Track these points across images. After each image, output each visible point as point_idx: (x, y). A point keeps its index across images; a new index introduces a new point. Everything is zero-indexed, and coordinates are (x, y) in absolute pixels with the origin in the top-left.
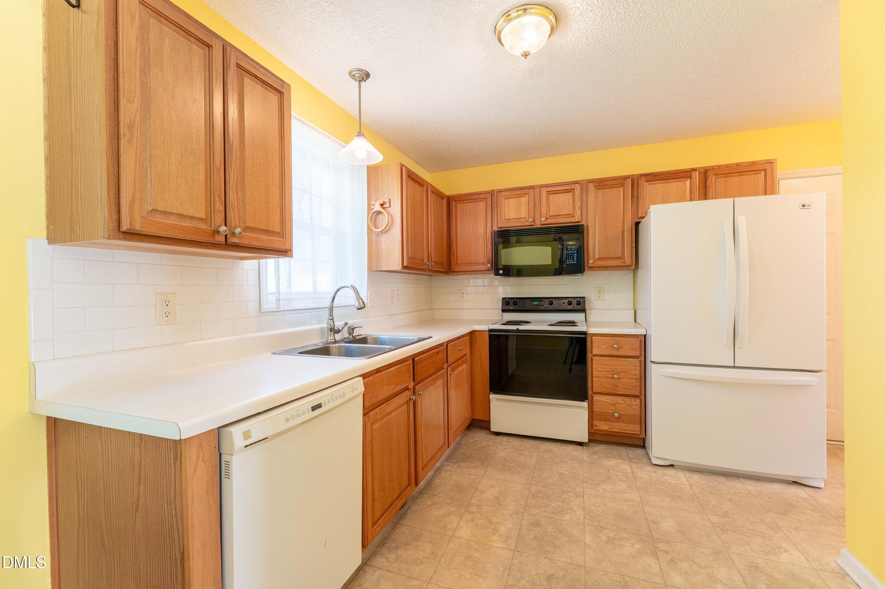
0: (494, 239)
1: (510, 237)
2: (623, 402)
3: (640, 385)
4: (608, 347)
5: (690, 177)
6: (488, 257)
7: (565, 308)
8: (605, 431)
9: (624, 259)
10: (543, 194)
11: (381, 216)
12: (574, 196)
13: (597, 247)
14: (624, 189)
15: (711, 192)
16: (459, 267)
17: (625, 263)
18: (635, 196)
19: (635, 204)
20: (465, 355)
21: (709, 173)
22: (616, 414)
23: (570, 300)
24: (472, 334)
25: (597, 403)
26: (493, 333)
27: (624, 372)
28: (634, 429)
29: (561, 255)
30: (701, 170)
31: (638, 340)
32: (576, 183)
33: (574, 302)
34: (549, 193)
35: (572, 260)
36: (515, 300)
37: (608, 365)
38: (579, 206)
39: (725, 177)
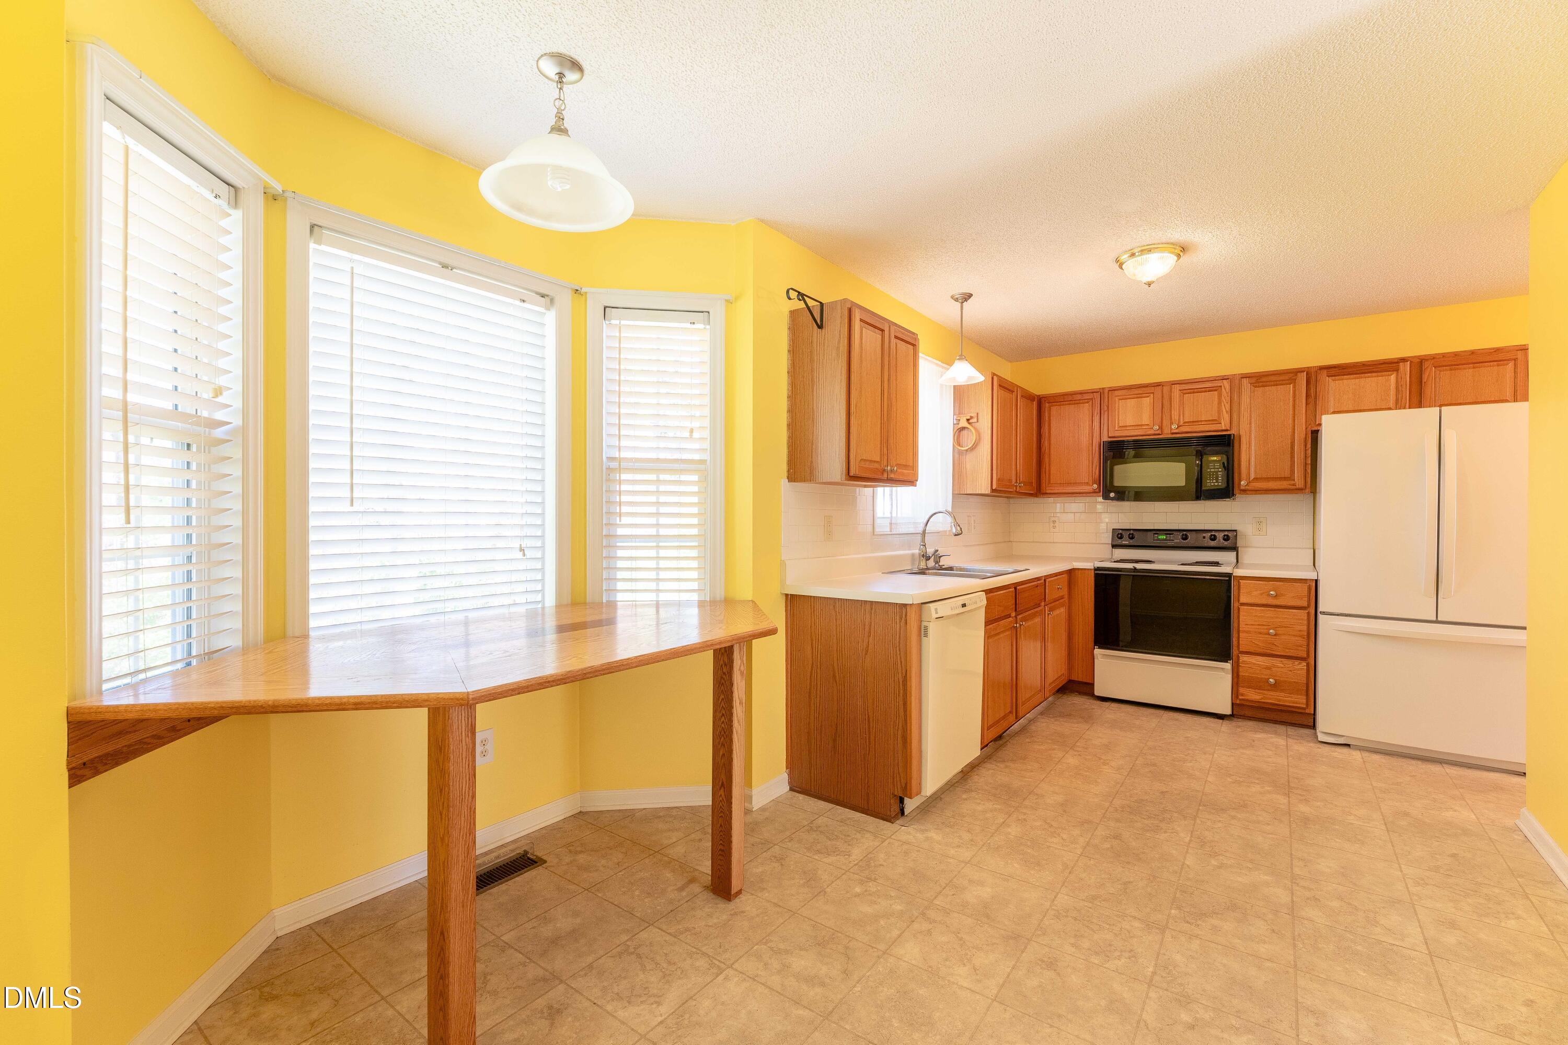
0: (1103, 452)
1: (1124, 450)
2: (1282, 666)
3: (1308, 645)
4: (1262, 594)
5: (1397, 370)
6: (1093, 475)
7: (1206, 545)
8: (1256, 702)
9: (1294, 480)
10: (1175, 394)
11: (965, 432)
12: (1220, 396)
13: (1253, 463)
14: (1294, 387)
15: (1428, 391)
16: (1053, 488)
17: (1294, 485)
18: (1312, 396)
19: (1311, 406)
20: (1062, 597)
21: (1426, 364)
22: (1271, 680)
23: (1213, 533)
24: (1071, 572)
25: (1245, 665)
26: (1098, 572)
27: (1285, 627)
28: (1298, 700)
29: (1199, 474)
30: (1414, 360)
31: (1306, 587)
32: (1224, 378)
33: (1220, 536)
34: (1183, 392)
35: (1215, 481)
36: (1132, 532)
37: (1262, 616)
38: (1228, 409)
39: (1451, 370)
